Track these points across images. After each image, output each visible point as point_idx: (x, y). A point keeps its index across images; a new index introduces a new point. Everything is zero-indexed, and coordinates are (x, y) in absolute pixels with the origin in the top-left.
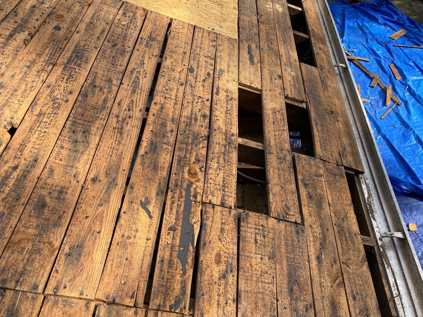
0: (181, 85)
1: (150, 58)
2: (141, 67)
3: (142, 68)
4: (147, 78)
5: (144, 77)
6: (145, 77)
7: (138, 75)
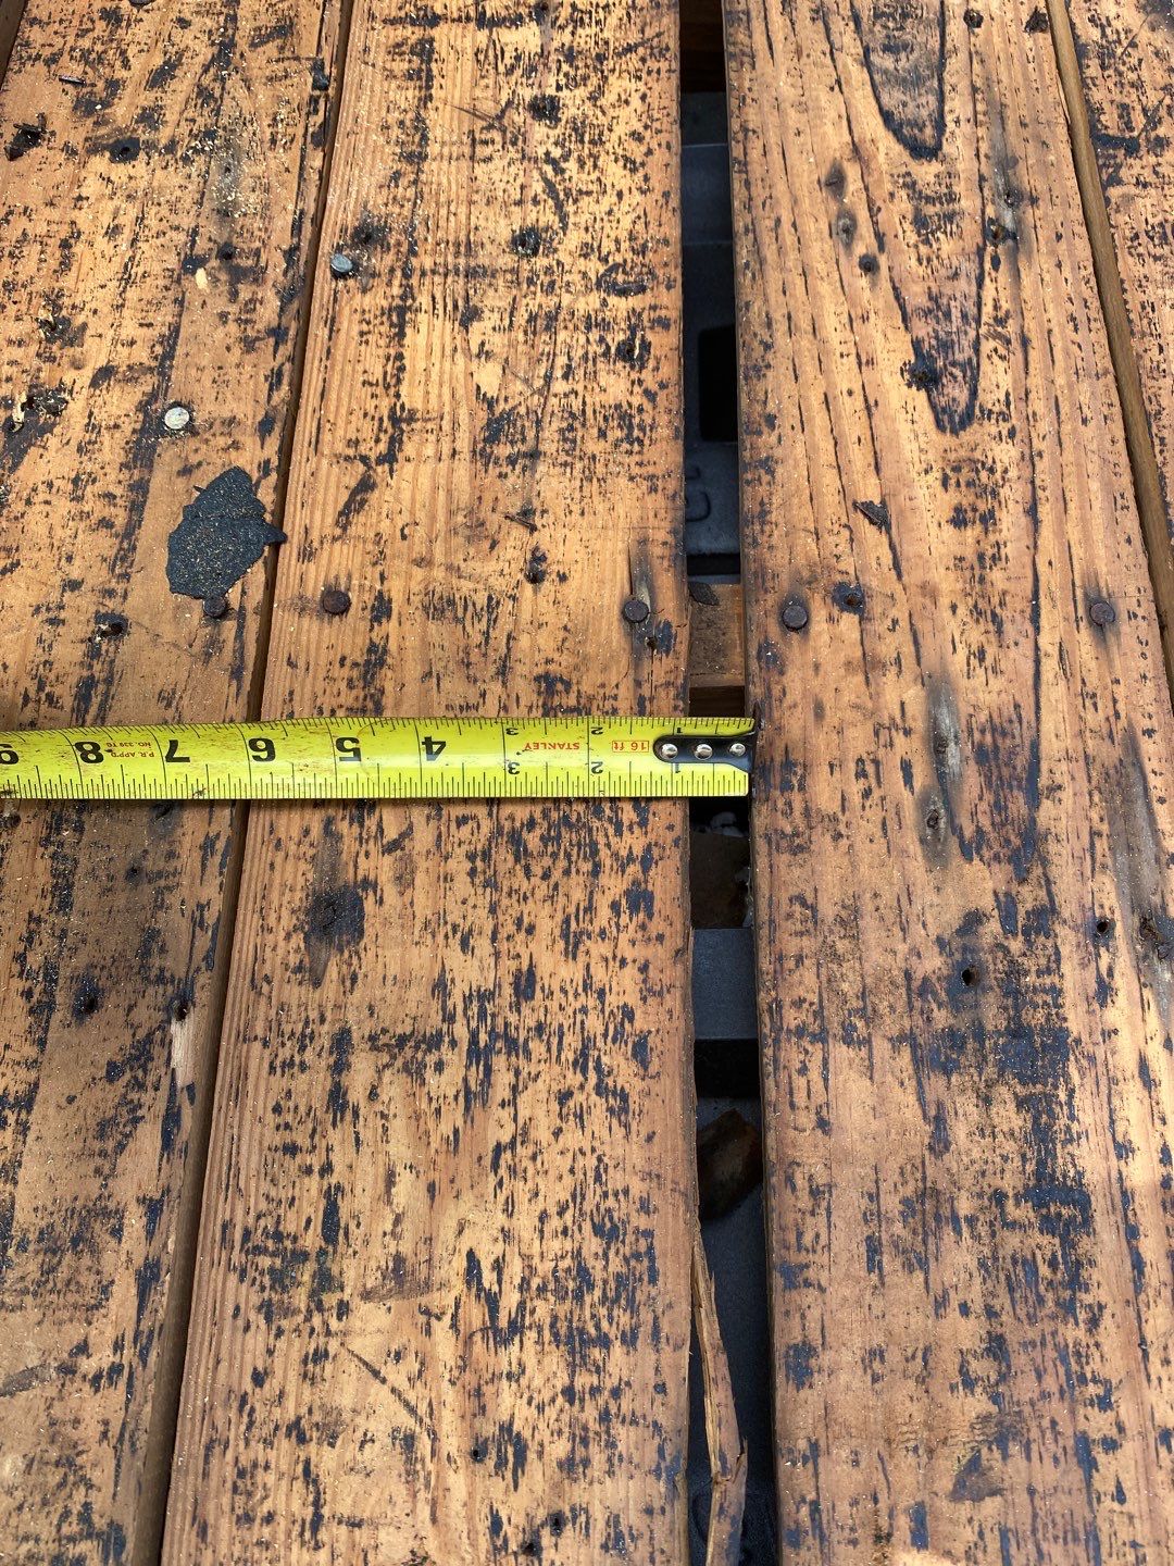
0: (367, 236)
1: (878, 516)
2: (937, 307)
3: (916, 296)
4: (807, 174)
5: (852, 172)
6: (835, 182)
7: (926, 172)
